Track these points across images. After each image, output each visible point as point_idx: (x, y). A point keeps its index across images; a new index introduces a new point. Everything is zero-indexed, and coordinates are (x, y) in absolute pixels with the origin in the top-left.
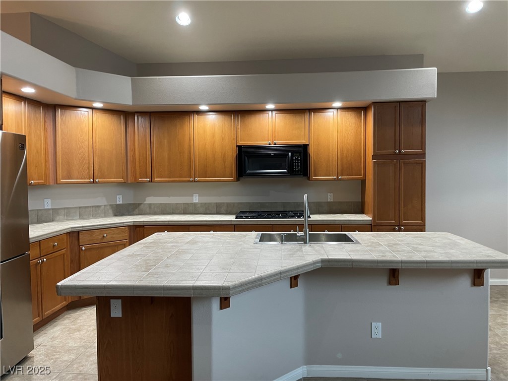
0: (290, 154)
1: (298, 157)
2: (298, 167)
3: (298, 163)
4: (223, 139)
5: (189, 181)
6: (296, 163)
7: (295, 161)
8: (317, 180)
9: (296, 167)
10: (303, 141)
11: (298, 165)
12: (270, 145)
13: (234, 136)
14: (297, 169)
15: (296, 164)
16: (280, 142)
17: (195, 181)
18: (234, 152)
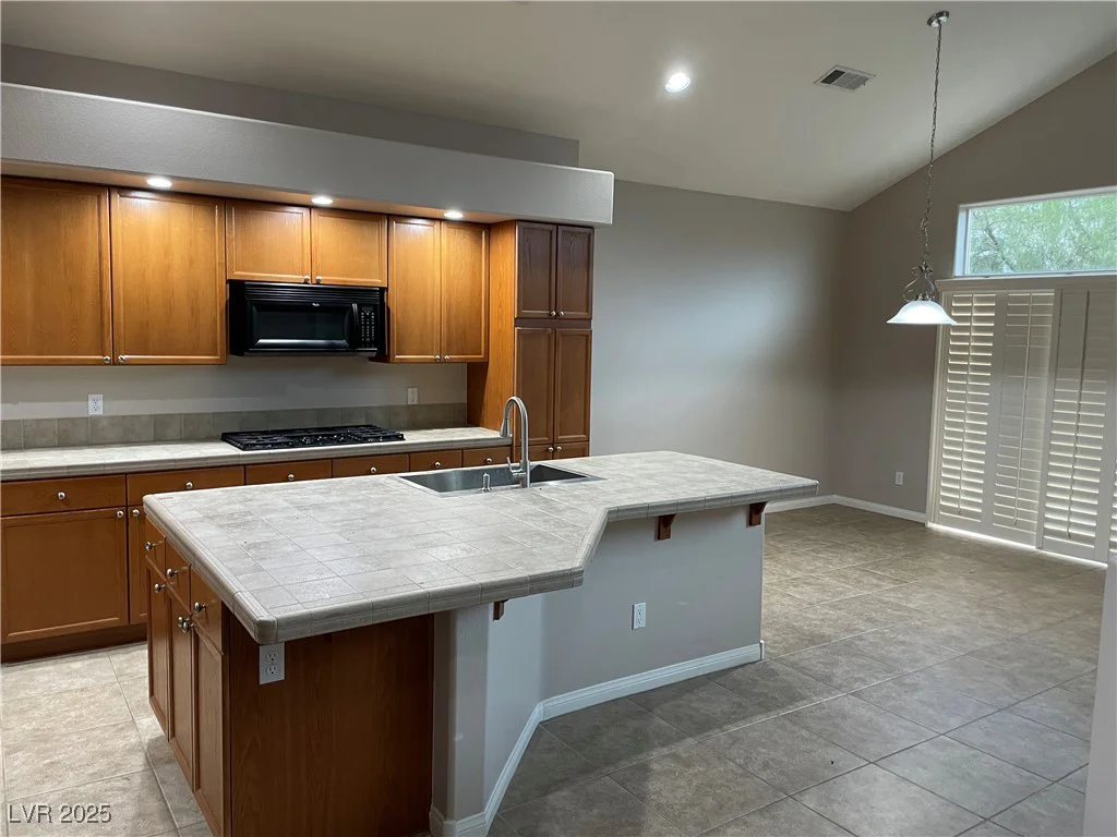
0: (355, 306)
1: (370, 315)
2: (370, 334)
3: (370, 325)
4: (191, 262)
5: (100, 363)
6: (365, 325)
7: (365, 321)
8: (402, 362)
9: (365, 334)
10: (377, 281)
11: (370, 331)
12: (306, 283)
13: (221, 258)
14: (368, 340)
15: (366, 329)
16: (328, 278)
17: (114, 363)
18: (221, 295)
